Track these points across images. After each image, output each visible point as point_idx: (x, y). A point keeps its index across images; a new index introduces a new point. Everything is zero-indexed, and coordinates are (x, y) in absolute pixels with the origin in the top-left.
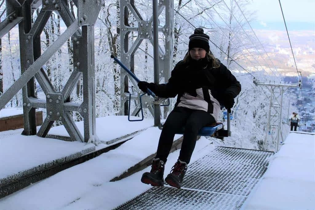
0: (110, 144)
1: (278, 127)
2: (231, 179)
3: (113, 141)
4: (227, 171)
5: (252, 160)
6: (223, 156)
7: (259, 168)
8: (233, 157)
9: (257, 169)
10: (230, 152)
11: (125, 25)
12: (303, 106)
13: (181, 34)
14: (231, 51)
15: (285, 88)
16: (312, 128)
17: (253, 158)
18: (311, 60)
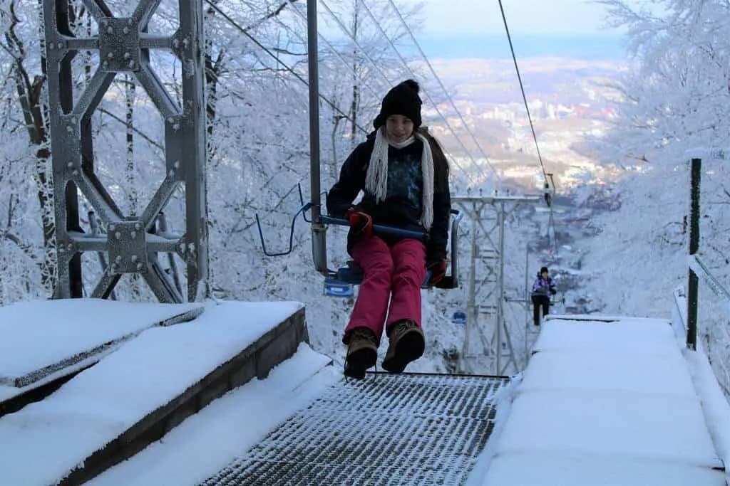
0: (26, 385)
1: (494, 311)
2: (395, 464)
3: (35, 376)
4: (383, 441)
5: (449, 405)
6: (365, 399)
7: (470, 424)
8: (394, 398)
9: (467, 429)
10: (383, 384)
11: (58, 33)
12: (557, 253)
13: (223, 72)
14: (360, 115)
15: (508, 207)
17: (450, 398)
18: (566, 134)
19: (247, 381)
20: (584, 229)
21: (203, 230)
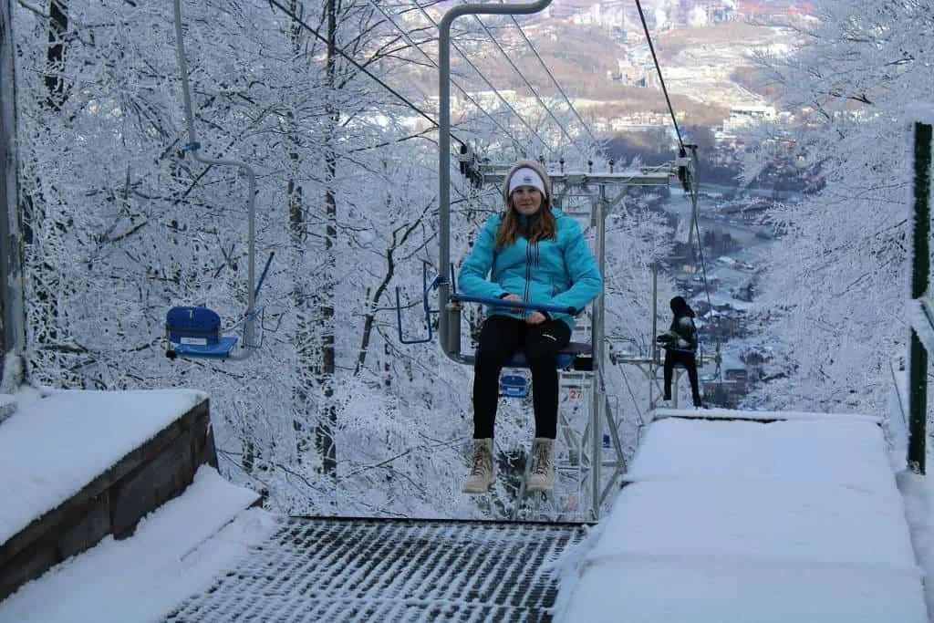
1: (588, 382)
5: (473, 580)
6: (317, 571)
8: (371, 569)
10: (354, 542)
12: (704, 272)
14: (343, 20)
15: (613, 192)
16: (750, 374)
17: (476, 566)
18: (726, 52)
19: (93, 544)
20: (756, 227)
21: (13, 260)
